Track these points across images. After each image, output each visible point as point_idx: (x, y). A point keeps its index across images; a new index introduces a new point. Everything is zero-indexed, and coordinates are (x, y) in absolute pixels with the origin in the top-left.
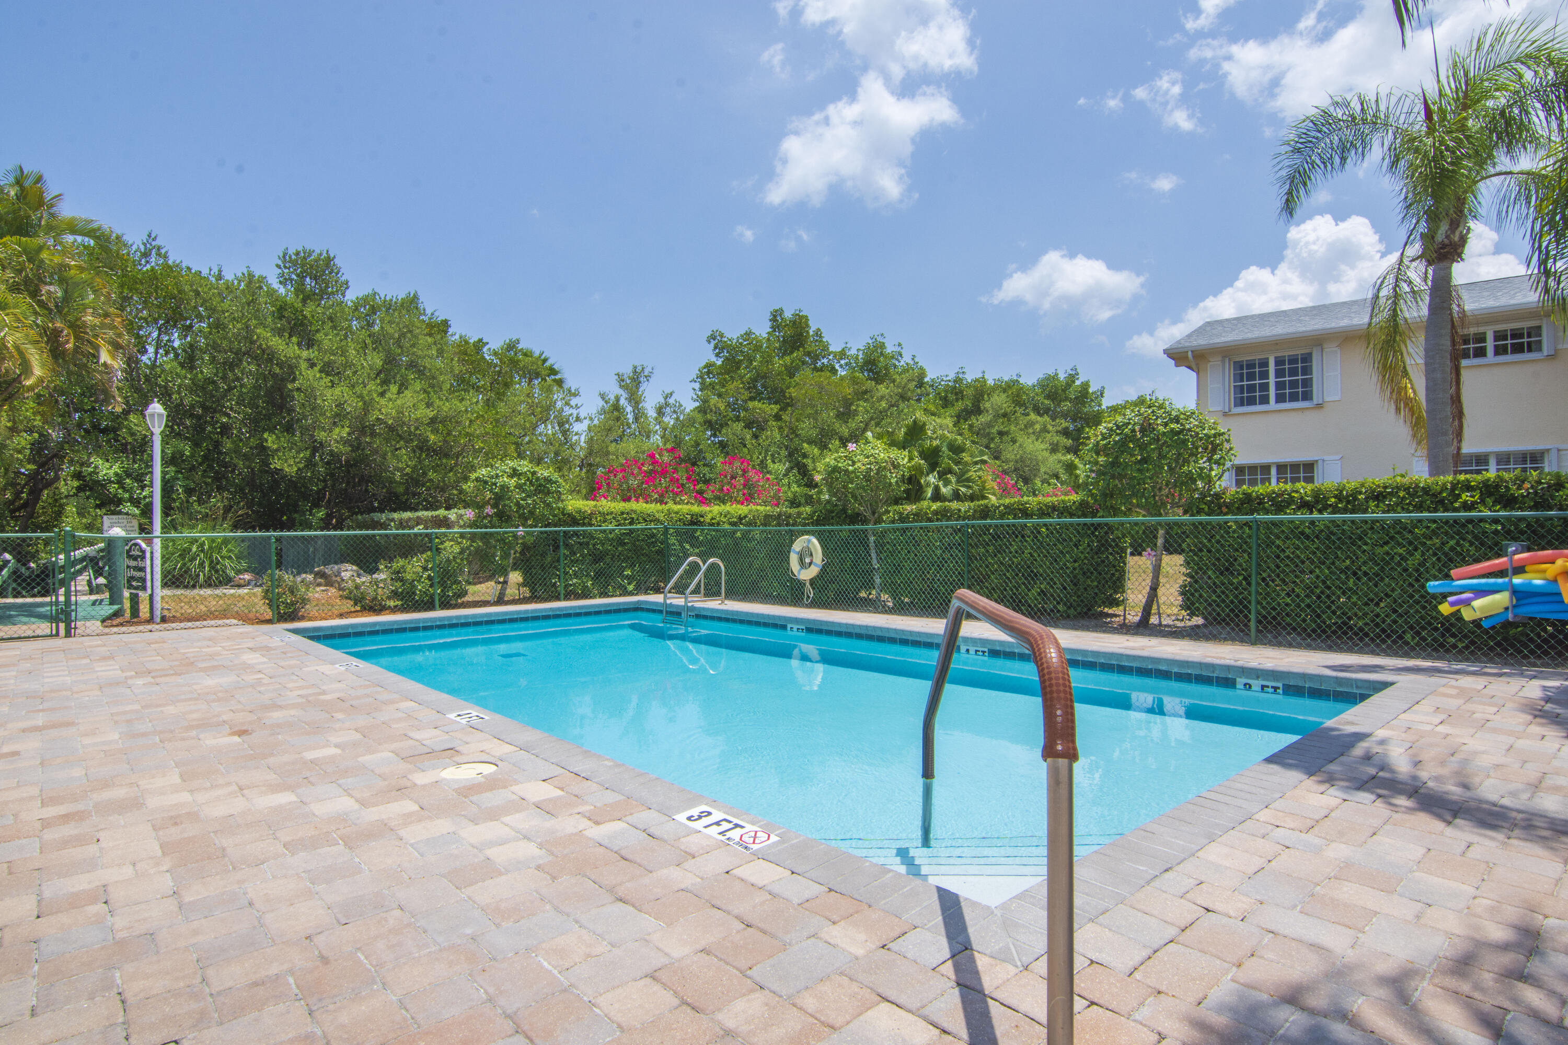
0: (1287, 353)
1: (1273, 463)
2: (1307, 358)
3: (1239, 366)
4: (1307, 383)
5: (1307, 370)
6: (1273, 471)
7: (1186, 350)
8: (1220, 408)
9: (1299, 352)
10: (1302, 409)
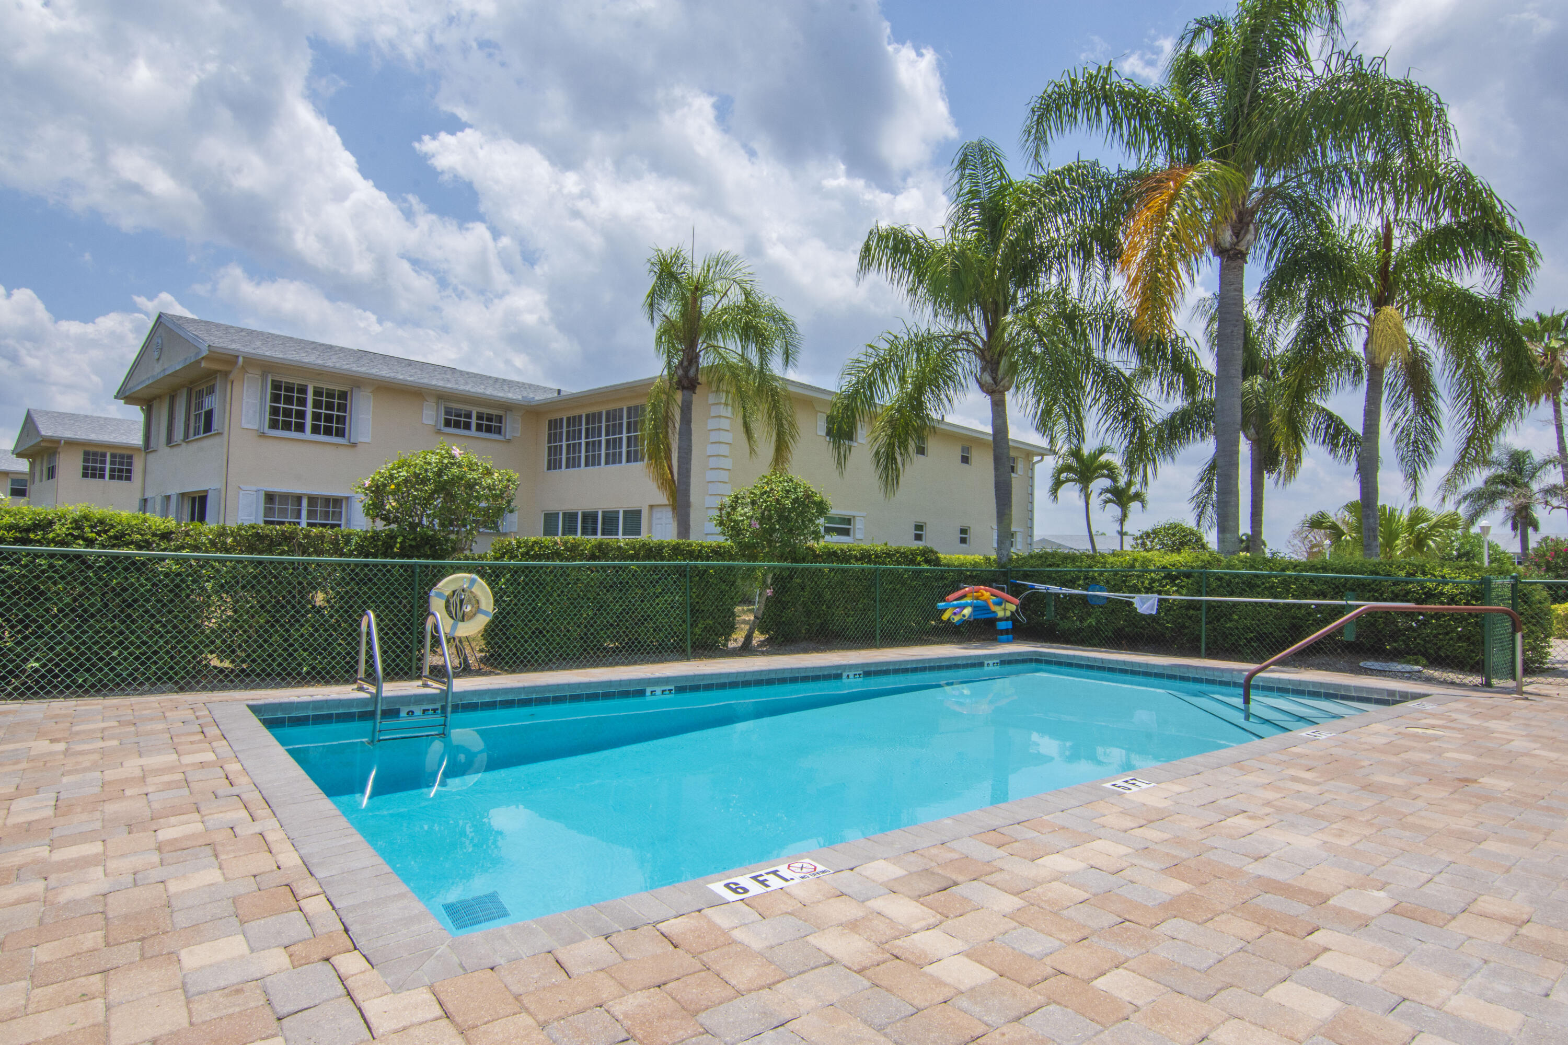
0: (325, 386)
1: (305, 495)
2: (343, 395)
3: (276, 386)
4: (342, 420)
5: (343, 408)
6: (305, 503)
7: (237, 354)
8: (256, 427)
9: (337, 388)
10: (337, 445)
